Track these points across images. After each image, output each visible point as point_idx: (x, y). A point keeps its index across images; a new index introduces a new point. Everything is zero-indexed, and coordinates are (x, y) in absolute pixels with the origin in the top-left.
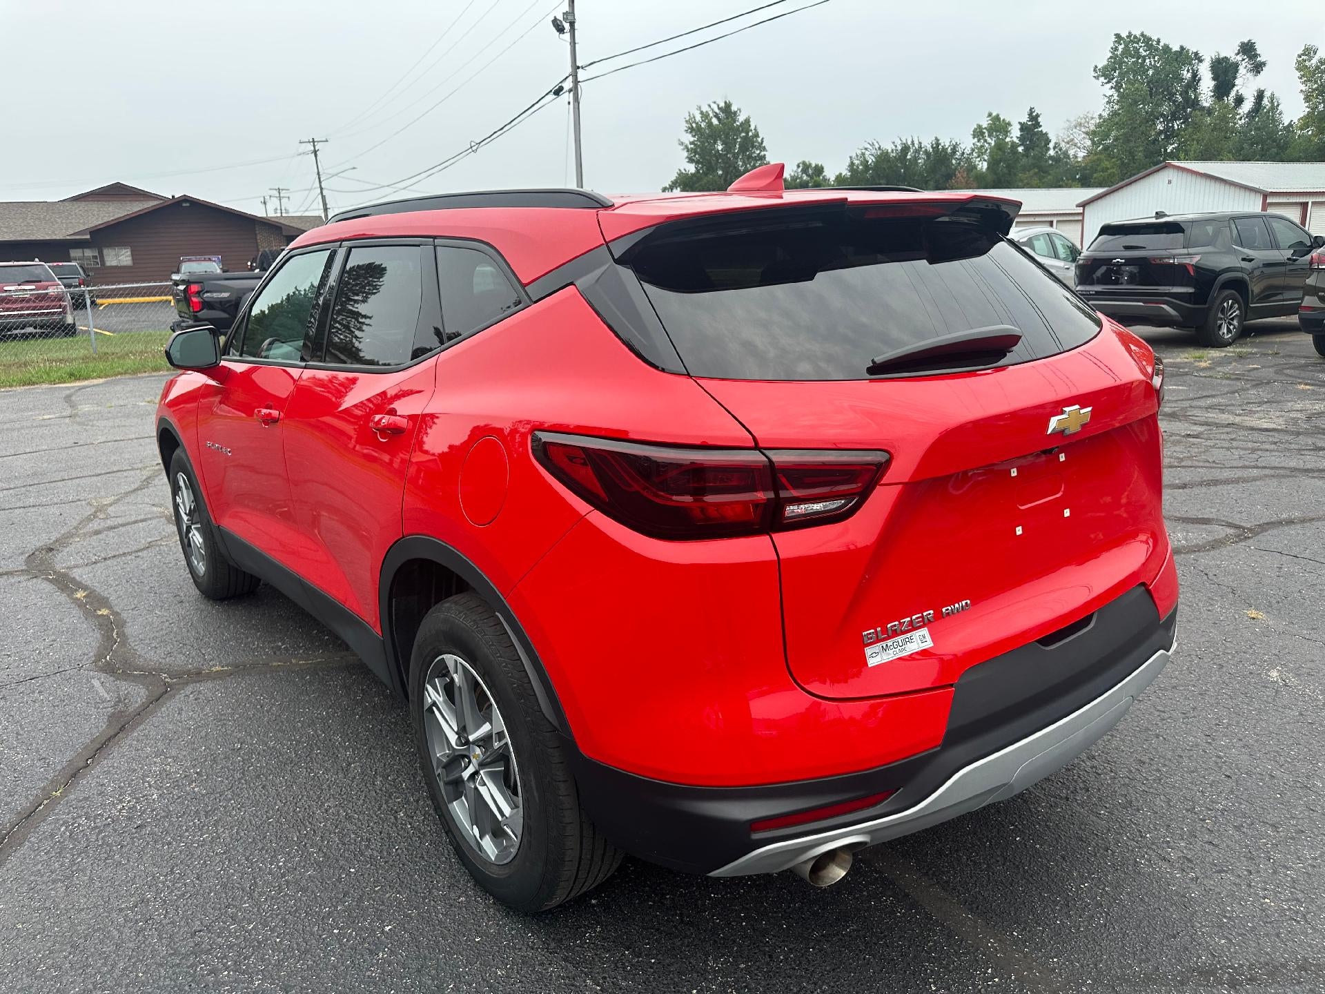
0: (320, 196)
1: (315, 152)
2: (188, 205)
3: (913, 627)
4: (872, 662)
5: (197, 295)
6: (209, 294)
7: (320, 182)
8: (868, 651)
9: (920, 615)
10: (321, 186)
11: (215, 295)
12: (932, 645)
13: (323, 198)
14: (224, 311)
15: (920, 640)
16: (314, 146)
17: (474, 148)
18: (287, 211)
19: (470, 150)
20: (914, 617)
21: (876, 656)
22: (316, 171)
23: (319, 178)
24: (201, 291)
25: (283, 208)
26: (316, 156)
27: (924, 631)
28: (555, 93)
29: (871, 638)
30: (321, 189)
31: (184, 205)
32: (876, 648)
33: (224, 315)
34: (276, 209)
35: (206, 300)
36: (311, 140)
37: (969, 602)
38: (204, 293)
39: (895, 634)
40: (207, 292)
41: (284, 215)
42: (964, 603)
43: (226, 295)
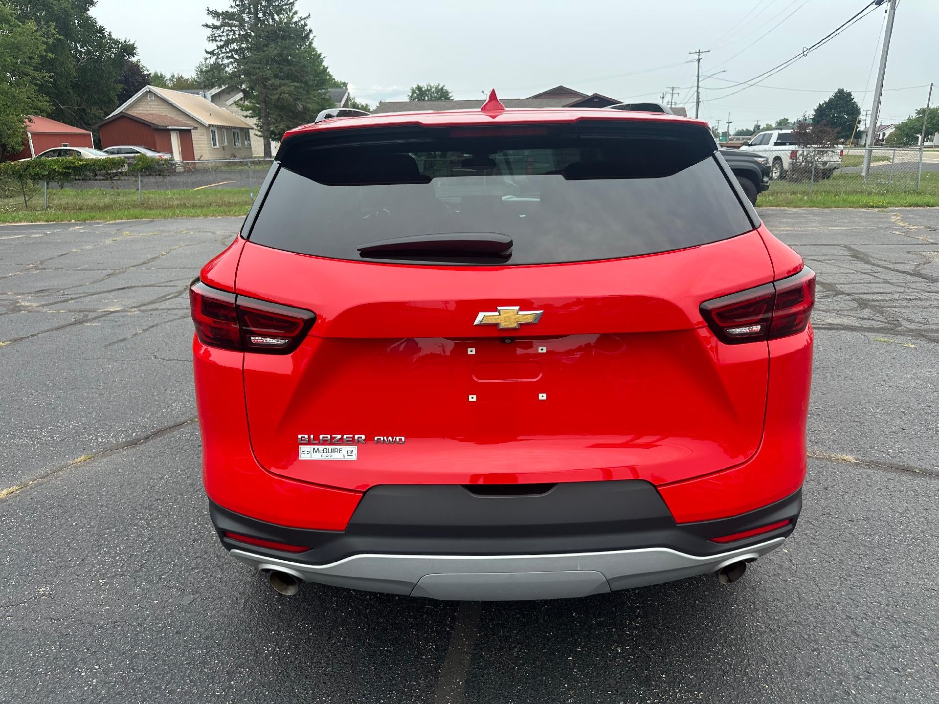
0: (696, 93)
1: (699, 60)
2: (597, 100)
3: (342, 442)
4: (302, 457)
7: (698, 82)
8: (302, 448)
9: (352, 436)
10: (698, 85)
12: (356, 459)
13: (698, 93)
15: (347, 453)
16: (699, 56)
17: (804, 54)
18: (675, 104)
19: (802, 55)
20: (345, 437)
21: (307, 453)
22: (697, 73)
23: (698, 80)
25: (673, 101)
26: (699, 63)
27: (354, 448)
28: (876, 4)
29: (304, 440)
30: (698, 87)
31: (595, 100)
32: (309, 448)
34: (669, 102)
36: (698, 51)
37: (403, 439)
39: (325, 442)
41: (673, 106)
42: (398, 438)
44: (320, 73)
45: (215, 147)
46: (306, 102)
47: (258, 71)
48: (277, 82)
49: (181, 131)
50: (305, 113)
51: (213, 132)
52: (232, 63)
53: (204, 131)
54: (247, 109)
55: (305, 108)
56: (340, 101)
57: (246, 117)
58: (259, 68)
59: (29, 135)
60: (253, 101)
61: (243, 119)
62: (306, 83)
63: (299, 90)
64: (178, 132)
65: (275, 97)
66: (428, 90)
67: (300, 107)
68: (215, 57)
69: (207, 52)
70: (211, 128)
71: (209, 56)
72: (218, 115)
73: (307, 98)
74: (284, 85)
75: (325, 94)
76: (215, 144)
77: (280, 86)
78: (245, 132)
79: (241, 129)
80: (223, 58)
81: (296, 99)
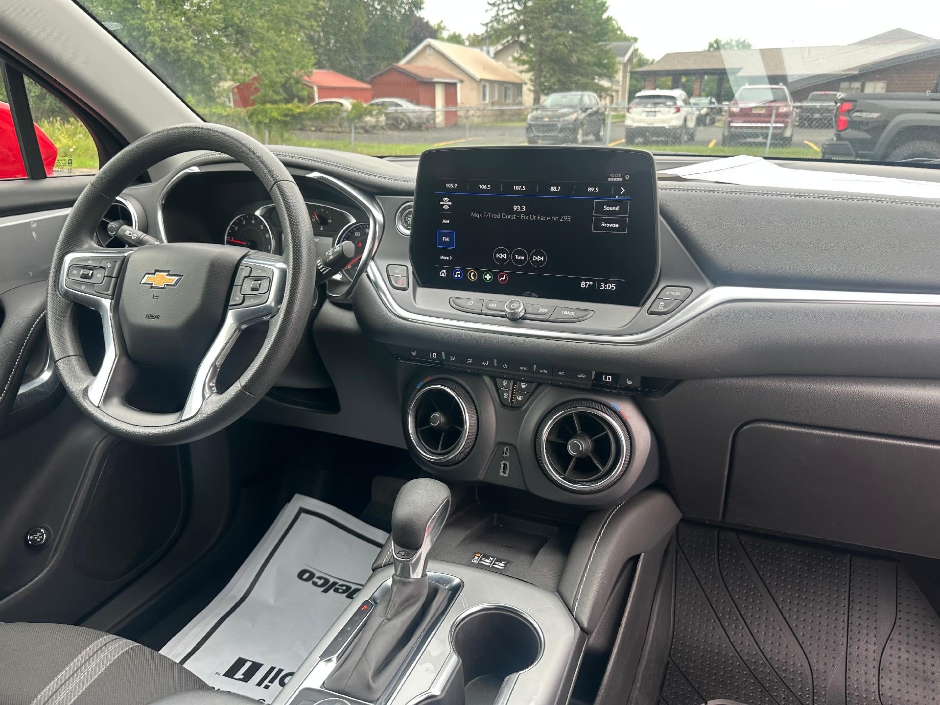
5: (847, 113)
6: (858, 114)
11: (864, 115)
14: (867, 131)
24: (852, 110)
33: (867, 136)
35: (855, 119)
38: (854, 113)
40: (857, 111)
43: (875, 115)
44: (602, 24)
45: (484, 102)
46: (582, 54)
47: (535, 21)
48: (554, 32)
49: (447, 85)
50: (579, 67)
51: (484, 87)
52: (511, 14)
53: (475, 85)
54: (524, 62)
55: (579, 60)
56: (624, 55)
57: (521, 72)
58: (536, 18)
59: (316, 89)
60: (531, 55)
61: (519, 74)
62: (584, 33)
63: (576, 41)
64: (443, 85)
65: (549, 49)
66: (727, 43)
67: (574, 59)
68: (496, 8)
69: (489, 4)
70: (483, 83)
71: (491, 7)
72: (493, 70)
73: (583, 50)
74: (561, 36)
75: (605, 46)
76: (484, 99)
77: (556, 37)
78: (518, 87)
79: (514, 84)
80: (504, 9)
81: (570, 51)
